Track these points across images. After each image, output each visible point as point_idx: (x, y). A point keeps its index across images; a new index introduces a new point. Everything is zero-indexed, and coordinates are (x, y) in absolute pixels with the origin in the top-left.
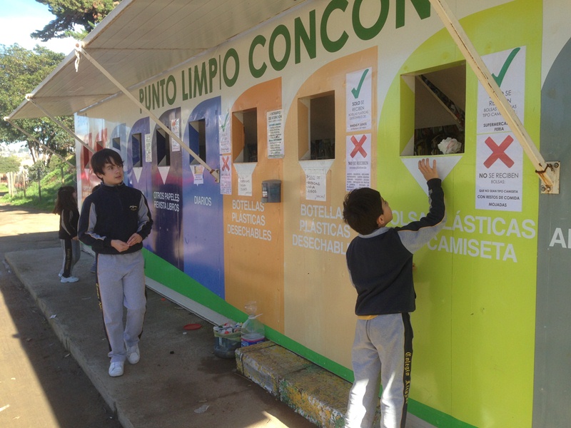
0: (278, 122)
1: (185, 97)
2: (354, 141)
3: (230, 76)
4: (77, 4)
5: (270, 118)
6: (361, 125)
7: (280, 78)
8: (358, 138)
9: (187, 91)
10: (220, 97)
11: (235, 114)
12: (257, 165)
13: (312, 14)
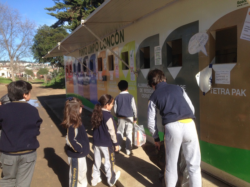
3: (97, 49)
5: (104, 60)
6: (117, 63)
7: (105, 51)
8: (117, 66)
9: (89, 52)
10: (95, 54)
11: (98, 59)
12: (102, 72)
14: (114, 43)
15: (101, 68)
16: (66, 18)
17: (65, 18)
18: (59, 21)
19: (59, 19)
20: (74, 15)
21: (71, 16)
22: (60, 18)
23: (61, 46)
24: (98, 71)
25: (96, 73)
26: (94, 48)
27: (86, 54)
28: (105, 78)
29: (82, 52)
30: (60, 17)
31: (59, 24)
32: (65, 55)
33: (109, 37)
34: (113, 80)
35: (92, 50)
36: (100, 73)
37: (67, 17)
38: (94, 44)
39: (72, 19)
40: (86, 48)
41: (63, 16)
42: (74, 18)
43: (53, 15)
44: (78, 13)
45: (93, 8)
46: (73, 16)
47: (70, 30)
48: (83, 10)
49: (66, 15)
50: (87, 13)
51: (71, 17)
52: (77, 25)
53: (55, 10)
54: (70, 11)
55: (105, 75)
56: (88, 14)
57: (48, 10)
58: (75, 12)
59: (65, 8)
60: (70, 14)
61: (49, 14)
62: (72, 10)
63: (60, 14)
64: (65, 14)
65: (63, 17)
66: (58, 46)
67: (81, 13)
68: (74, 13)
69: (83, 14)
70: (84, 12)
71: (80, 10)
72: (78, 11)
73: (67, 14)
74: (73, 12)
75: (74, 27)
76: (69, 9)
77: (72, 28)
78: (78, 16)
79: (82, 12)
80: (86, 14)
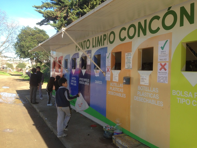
0: (130, 57)
2: (161, 65)
3: (111, 40)
5: (127, 55)
6: (164, 59)
7: (131, 42)
8: (163, 64)
9: (94, 45)
10: (107, 47)
11: (113, 53)
12: (121, 71)
13: (145, 21)
15: (117, 65)
17: (51, 17)
19: (45, 17)
20: (60, 15)
24: (112, 69)
26: (104, 39)
27: (88, 48)
31: (45, 21)
32: (53, 50)
34: (148, 85)
35: (99, 42)
36: (116, 73)
37: (54, 16)
38: (105, 35)
39: (58, 18)
40: (88, 40)
41: (50, 14)
43: (40, 12)
44: (65, 13)
48: (70, 10)
53: (43, 9)
57: (36, 7)
59: (52, 8)
61: (37, 11)
63: (48, 12)
71: (66, 10)
73: (54, 13)
74: (59, 12)
75: (60, 25)
76: (56, 9)
79: (68, 12)
80: (72, 14)
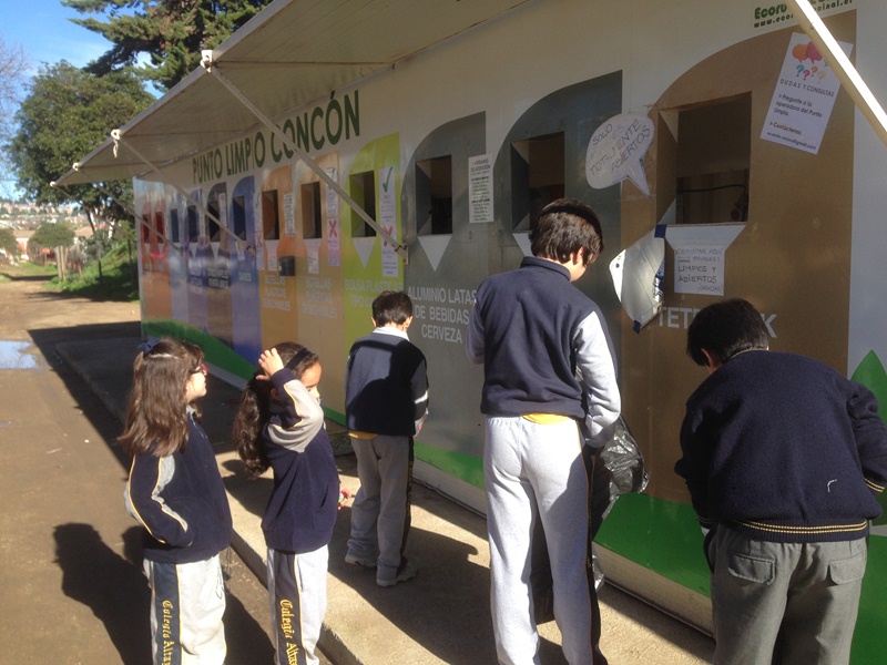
0: (290, 205)
1: (229, 173)
2: (331, 224)
3: (260, 157)
4: (139, 30)
5: (286, 200)
6: (334, 211)
7: (291, 166)
9: (230, 167)
10: (254, 176)
11: (264, 195)
12: (279, 242)
14: (323, 139)
15: (273, 228)
16: (144, 38)
17: (138, 39)
18: (115, 51)
19: (116, 40)
20: (172, 31)
21: (163, 33)
22: (122, 38)
23: (125, 143)
24: (265, 238)
25: (255, 248)
26: (248, 155)
27: (219, 175)
28: (289, 267)
29: (203, 167)
30: (121, 34)
31: (115, 59)
32: (139, 177)
33: (306, 115)
34: (317, 273)
35: (239, 160)
36: (272, 247)
37: (148, 36)
38: (248, 141)
39: (164, 42)
40: (218, 152)
41: (132, 30)
42: (172, 41)
43: (92, 27)
44: (190, 24)
45: (244, 8)
46: (168, 33)
47: (159, 84)
48: (207, 13)
49: (144, 28)
50: (221, 23)
51: (161, 36)
52: (183, 65)
53: (103, 11)
54: (159, 14)
55: (291, 254)
56: (227, 28)
57: (75, 6)
58: (176, 18)
59: (138, 4)
60: (158, 24)
61: (77, 23)
62: (164, 10)
63: (122, 25)
64: (139, 25)
65: (131, 35)
66: (114, 144)
67: (199, 22)
68: (172, 21)
69: (209, 25)
70: (212, 19)
71: (194, 10)
72: (190, 16)
73: (149, 26)
74: (168, 19)
75: (173, 72)
76: (153, 7)
77: (166, 79)
78: (189, 32)
79: (202, 20)
80: (217, 27)
